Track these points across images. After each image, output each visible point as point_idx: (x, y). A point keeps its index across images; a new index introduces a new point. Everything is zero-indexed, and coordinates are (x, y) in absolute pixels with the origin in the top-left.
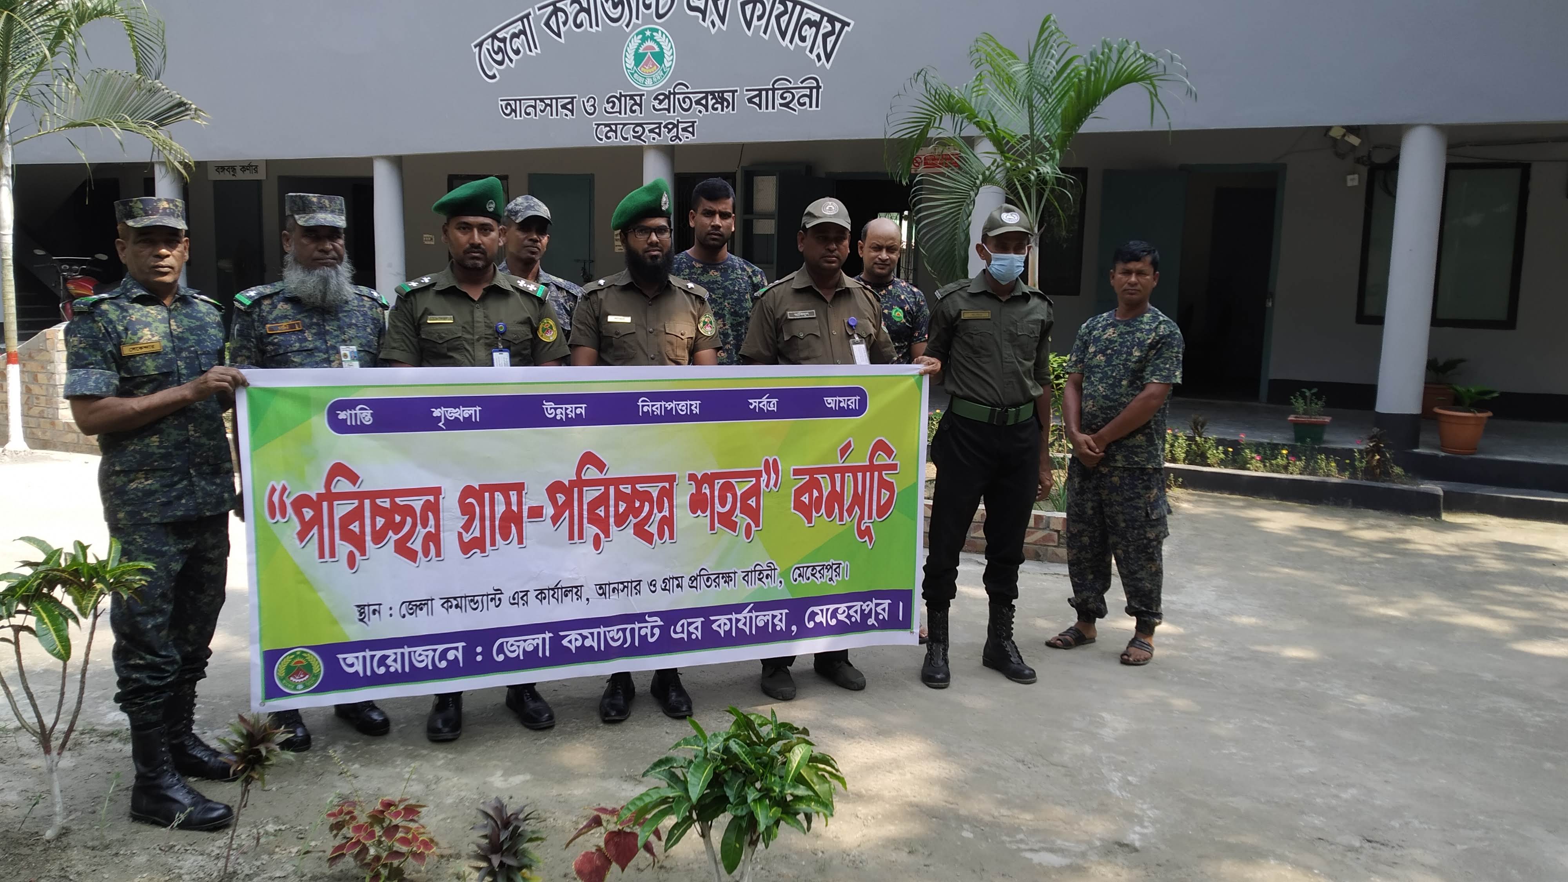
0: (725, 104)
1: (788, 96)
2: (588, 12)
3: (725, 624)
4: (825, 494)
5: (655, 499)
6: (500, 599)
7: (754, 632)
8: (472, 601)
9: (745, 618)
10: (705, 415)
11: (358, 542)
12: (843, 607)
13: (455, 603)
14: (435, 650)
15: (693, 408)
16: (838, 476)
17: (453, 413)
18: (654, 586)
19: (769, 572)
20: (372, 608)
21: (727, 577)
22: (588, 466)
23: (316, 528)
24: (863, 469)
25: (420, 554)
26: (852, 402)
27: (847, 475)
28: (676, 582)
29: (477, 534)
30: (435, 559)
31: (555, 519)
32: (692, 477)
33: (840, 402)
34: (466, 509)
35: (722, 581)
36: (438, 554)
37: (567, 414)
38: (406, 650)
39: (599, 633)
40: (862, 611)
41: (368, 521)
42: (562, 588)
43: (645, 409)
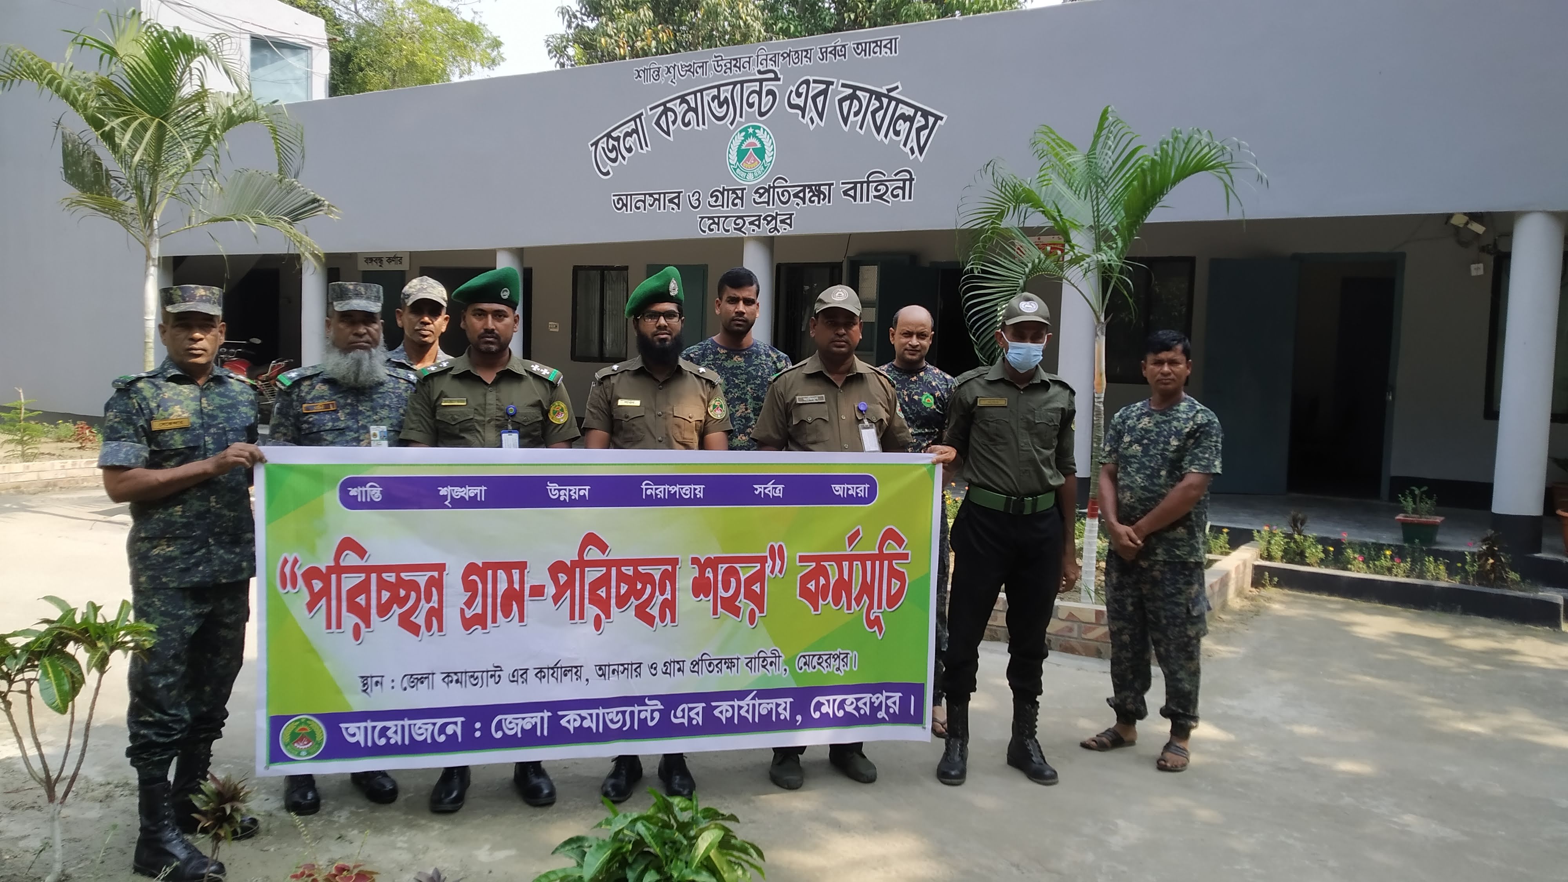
0: (822, 196)
1: (882, 188)
2: (695, 111)
3: (727, 711)
4: (832, 582)
5: (657, 582)
6: (499, 676)
7: (757, 720)
8: (472, 676)
9: (748, 705)
10: (709, 499)
11: (364, 614)
12: (850, 698)
13: (455, 678)
14: (434, 724)
15: (697, 492)
16: (845, 564)
17: (459, 492)
18: (655, 669)
19: (773, 659)
20: (375, 679)
21: (730, 663)
22: (590, 547)
23: (324, 599)
24: (872, 558)
25: (423, 628)
26: (862, 490)
27: (855, 563)
28: (677, 666)
29: (479, 610)
30: (437, 634)
31: (556, 599)
32: (695, 561)
33: (848, 489)
34: (469, 586)
35: (724, 667)
36: (440, 629)
37: (570, 496)
38: (406, 722)
39: (598, 715)
40: (872, 703)
41: (374, 595)
42: (562, 668)
43: (649, 492)
